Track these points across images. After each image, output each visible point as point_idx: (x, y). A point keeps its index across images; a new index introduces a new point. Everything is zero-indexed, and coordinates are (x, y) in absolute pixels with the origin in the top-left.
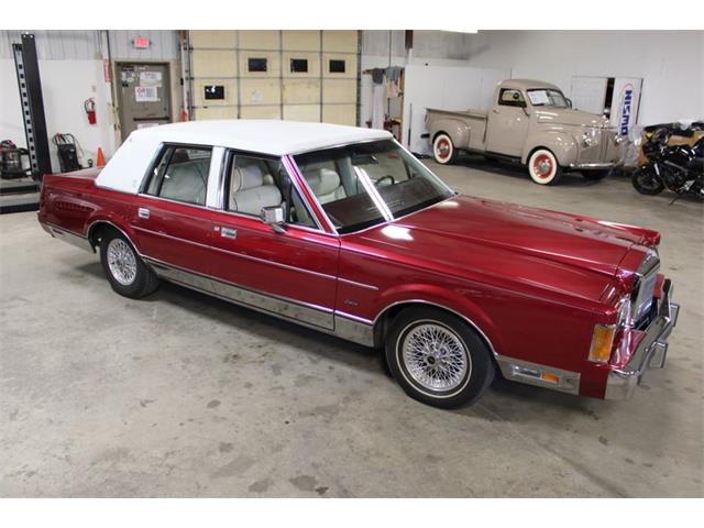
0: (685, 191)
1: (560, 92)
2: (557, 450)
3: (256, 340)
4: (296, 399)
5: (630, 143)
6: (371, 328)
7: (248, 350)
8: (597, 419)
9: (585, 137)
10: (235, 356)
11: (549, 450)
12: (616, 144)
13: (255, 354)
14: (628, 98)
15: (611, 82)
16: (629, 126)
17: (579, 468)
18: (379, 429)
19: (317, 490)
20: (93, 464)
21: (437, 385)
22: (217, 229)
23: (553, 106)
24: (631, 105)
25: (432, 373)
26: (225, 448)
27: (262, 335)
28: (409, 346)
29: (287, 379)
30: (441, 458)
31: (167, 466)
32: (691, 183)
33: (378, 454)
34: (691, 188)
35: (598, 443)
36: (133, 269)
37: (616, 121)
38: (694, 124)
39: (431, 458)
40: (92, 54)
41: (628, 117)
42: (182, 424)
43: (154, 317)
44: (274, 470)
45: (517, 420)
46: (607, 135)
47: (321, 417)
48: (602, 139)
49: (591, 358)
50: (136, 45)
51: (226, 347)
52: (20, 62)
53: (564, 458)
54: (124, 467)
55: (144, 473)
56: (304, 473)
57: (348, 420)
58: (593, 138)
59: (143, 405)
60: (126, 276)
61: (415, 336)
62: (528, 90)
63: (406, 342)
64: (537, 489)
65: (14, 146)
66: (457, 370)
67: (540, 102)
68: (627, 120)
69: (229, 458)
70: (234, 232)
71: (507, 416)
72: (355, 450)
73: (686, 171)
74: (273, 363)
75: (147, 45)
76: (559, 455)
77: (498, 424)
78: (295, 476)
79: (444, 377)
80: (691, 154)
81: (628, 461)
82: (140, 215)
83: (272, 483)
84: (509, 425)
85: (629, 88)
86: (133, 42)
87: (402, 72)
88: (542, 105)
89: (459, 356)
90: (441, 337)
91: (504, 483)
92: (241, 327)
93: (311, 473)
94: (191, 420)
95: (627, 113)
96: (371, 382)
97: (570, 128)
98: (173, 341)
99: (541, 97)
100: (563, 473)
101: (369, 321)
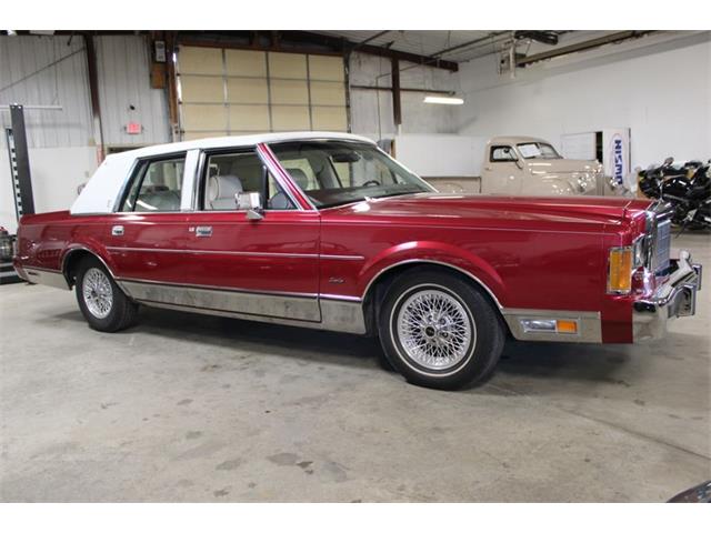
0: (689, 222)
1: (550, 146)
2: (586, 414)
3: (240, 353)
4: (279, 394)
5: (626, 191)
6: (360, 306)
7: (230, 361)
8: (628, 386)
9: (579, 181)
10: (215, 366)
11: (578, 414)
12: (613, 188)
13: (237, 364)
14: (618, 147)
15: (599, 135)
16: (623, 174)
17: (615, 426)
18: (375, 410)
19: (299, 465)
20: (32, 458)
21: (439, 363)
22: (192, 229)
23: (544, 157)
24: (622, 154)
25: (434, 351)
26: (192, 435)
27: (245, 350)
28: (404, 322)
29: (271, 380)
30: (448, 429)
31: (122, 453)
32: (693, 212)
33: (373, 430)
34: (695, 217)
35: (633, 404)
36: (109, 300)
37: (608, 168)
38: (687, 165)
39: (437, 429)
40: (85, 142)
41: (620, 166)
42: (146, 419)
43: (131, 344)
44: (249, 450)
45: (536, 393)
46: (602, 181)
47: (307, 406)
48: (598, 184)
49: (610, 289)
50: (128, 131)
51: (206, 361)
52: (12, 146)
53: (595, 420)
54: (70, 458)
55: (92, 461)
56: (284, 451)
57: (339, 406)
58: (588, 182)
59: (104, 407)
60: (103, 310)
61: (409, 309)
62: (518, 145)
63: (400, 319)
64: (567, 447)
65: (6, 233)
66: (461, 341)
67: (531, 155)
68: (620, 169)
69: (196, 443)
70: (209, 229)
71: (523, 391)
72: (347, 429)
73: (686, 202)
74: (257, 368)
75: (139, 131)
76: (589, 418)
77: (515, 399)
78: (273, 454)
79: (447, 352)
80: (688, 184)
81: (672, 416)
82: (114, 233)
83: (245, 461)
84: (528, 398)
85: (618, 138)
86: (125, 128)
87: (392, 144)
88: (533, 157)
89: (461, 324)
90: (439, 304)
91: (526, 444)
92: (224, 345)
93: (293, 450)
94: (157, 416)
95: (619, 163)
96: (366, 376)
97: (564, 176)
98: (147, 359)
99: (531, 150)
100: (596, 432)
101: (357, 298)
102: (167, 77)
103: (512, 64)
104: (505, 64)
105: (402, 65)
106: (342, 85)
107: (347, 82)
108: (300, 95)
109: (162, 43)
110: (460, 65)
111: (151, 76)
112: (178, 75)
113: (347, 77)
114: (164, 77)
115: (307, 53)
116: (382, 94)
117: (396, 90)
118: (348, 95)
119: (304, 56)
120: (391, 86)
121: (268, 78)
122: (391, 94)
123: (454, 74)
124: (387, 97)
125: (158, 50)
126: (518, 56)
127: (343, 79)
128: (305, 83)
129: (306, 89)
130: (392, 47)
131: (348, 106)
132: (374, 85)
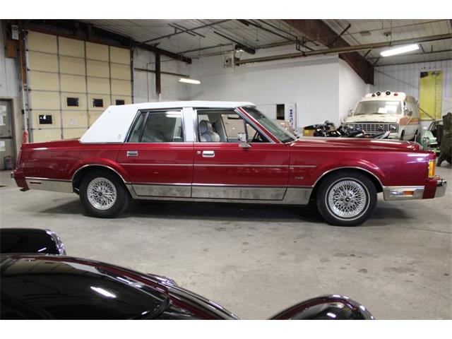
6: (311, 190)
7: (223, 226)
14: (291, 113)
22: (199, 153)
49: (429, 176)
51: (210, 227)
70: (213, 152)
82: (128, 155)
85: (291, 108)
101: (311, 186)
102: (18, 50)
103: (233, 63)
104: (228, 63)
105: (162, 58)
106: (129, 67)
107: (132, 66)
108: (104, 71)
109: (16, 26)
110: (193, 60)
111: (5, 48)
112: (27, 50)
113: (132, 62)
114: (16, 51)
115: (109, 45)
116: (149, 74)
117: (158, 72)
118: (132, 73)
119: (107, 47)
120: (154, 69)
121: (85, 59)
122: (154, 75)
123: (189, 65)
124: (152, 77)
125: (13, 31)
126: (236, 59)
127: (129, 63)
128: (108, 64)
129: (108, 68)
130: (158, 46)
131: (132, 81)
132: (145, 68)
